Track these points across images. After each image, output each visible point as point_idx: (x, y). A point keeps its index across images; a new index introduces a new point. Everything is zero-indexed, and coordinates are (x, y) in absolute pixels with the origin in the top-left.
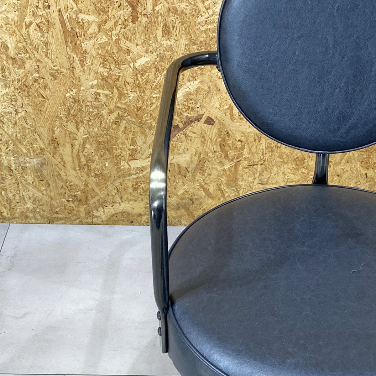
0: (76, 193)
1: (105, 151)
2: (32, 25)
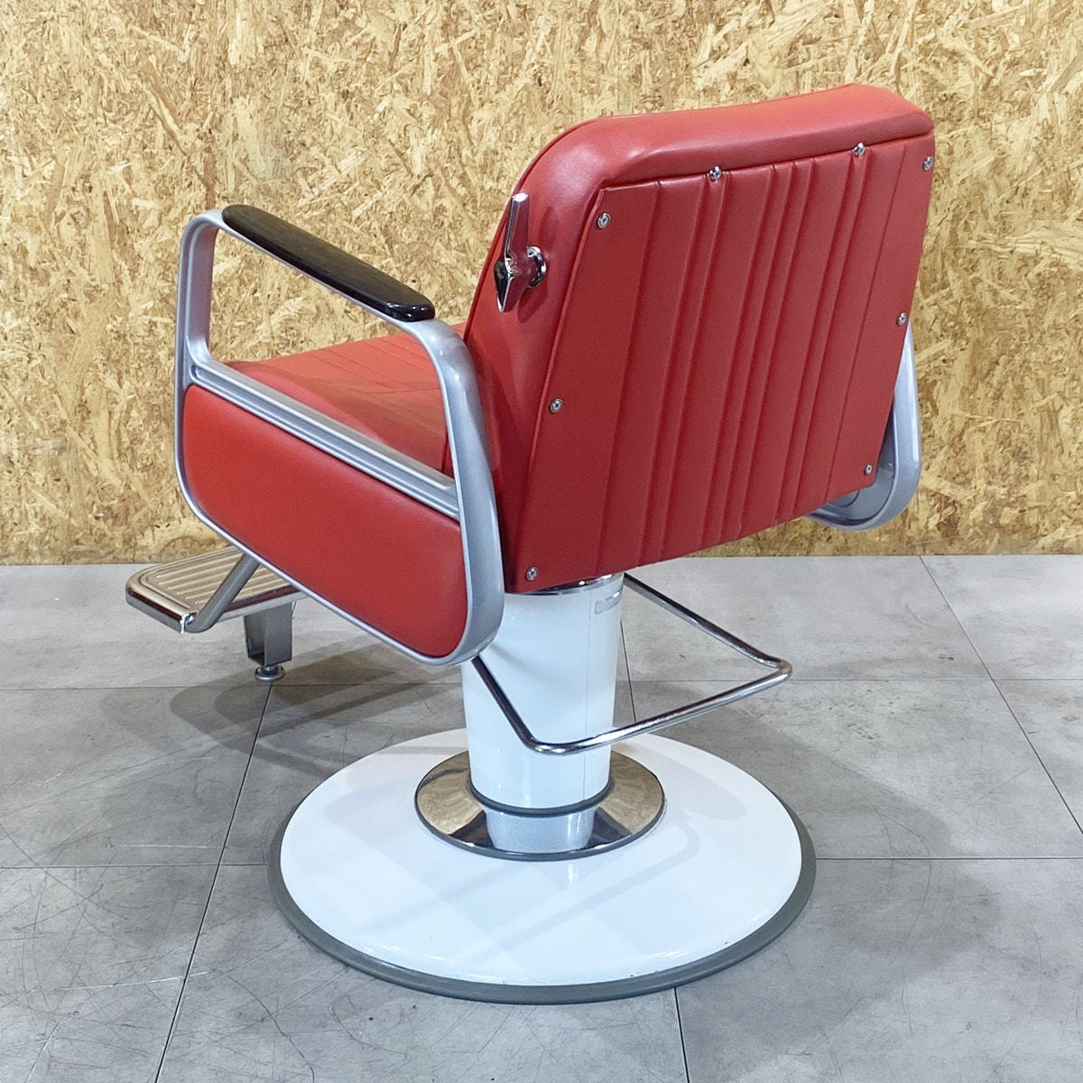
0: (112, 503)
1: (161, 422)
2: (65, 218)
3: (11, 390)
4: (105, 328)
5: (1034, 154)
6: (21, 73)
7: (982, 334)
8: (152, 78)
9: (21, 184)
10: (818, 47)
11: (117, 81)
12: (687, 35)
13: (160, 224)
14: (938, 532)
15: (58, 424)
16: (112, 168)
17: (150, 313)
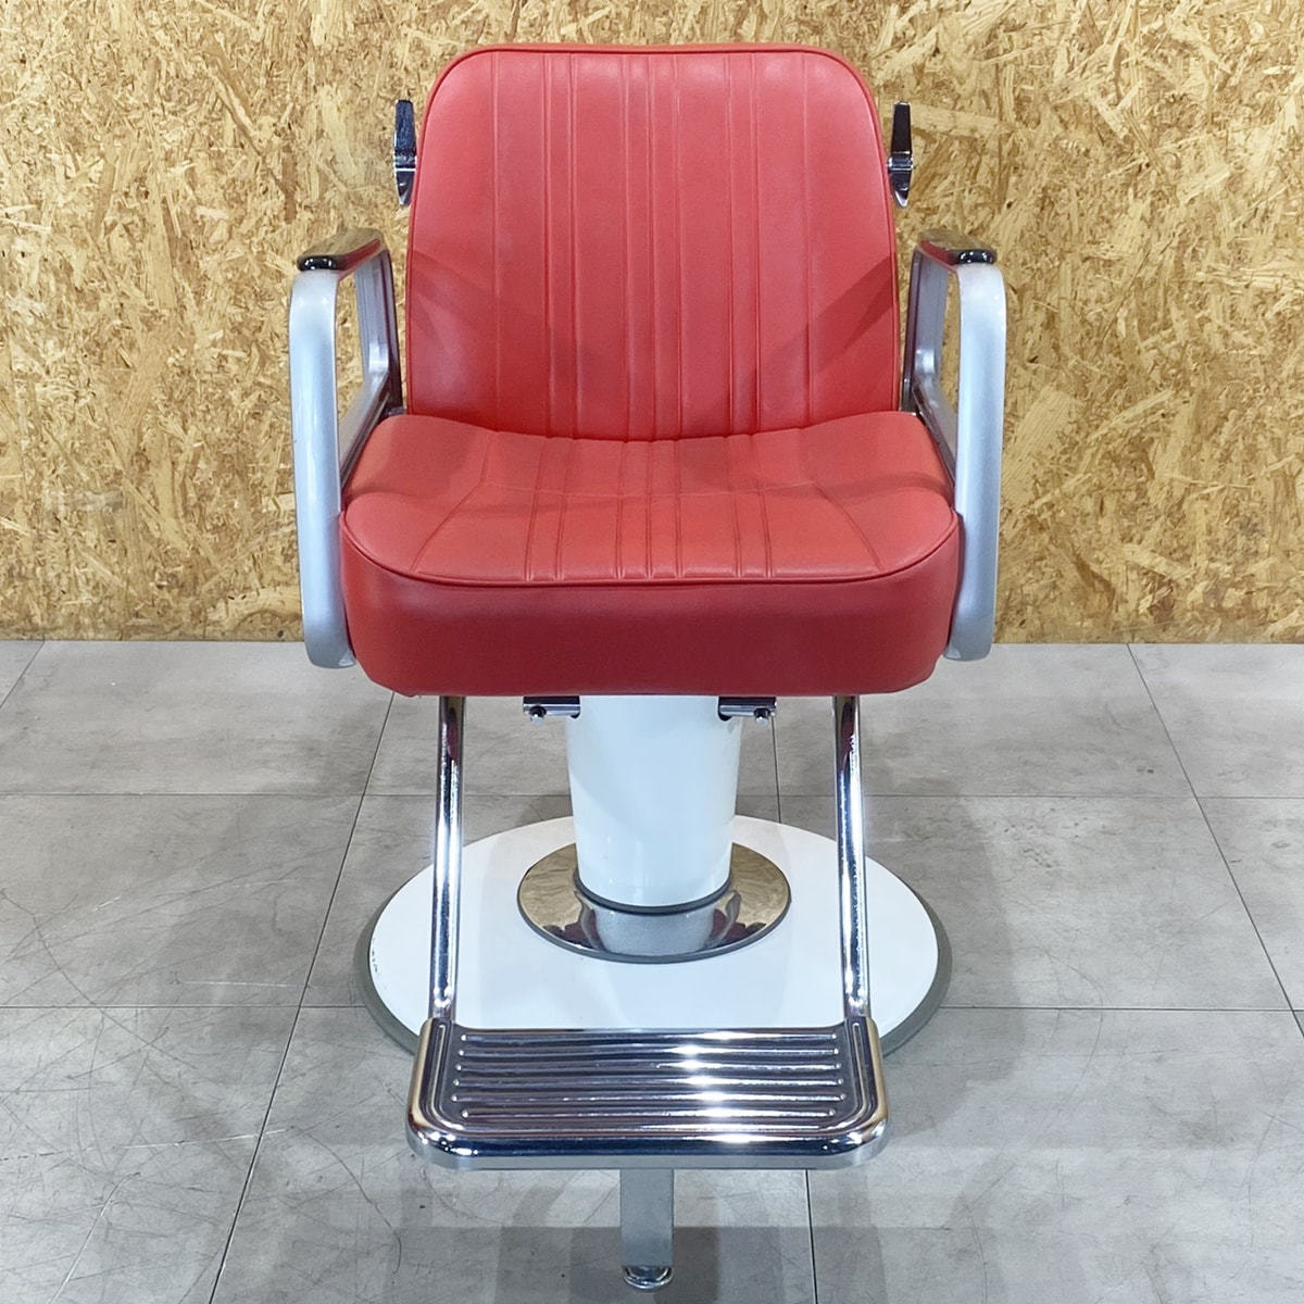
0: (175, 569)
1: (233, 475)
2: (116, 229)
3: (55, 434)
4: (165, 363)
5: (1277, 168)
6: (61, 53)
7: (1209, 383)
8: (219, 60)
9: (63, 187)
10: (1023, 35)
11: (177, 64)
12: (865, 17)
13: (230, 237)
14: (1151, 617)
15: (112, 476)
16: (172, 169)
17: (219, 344)
